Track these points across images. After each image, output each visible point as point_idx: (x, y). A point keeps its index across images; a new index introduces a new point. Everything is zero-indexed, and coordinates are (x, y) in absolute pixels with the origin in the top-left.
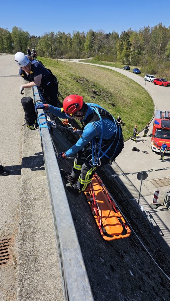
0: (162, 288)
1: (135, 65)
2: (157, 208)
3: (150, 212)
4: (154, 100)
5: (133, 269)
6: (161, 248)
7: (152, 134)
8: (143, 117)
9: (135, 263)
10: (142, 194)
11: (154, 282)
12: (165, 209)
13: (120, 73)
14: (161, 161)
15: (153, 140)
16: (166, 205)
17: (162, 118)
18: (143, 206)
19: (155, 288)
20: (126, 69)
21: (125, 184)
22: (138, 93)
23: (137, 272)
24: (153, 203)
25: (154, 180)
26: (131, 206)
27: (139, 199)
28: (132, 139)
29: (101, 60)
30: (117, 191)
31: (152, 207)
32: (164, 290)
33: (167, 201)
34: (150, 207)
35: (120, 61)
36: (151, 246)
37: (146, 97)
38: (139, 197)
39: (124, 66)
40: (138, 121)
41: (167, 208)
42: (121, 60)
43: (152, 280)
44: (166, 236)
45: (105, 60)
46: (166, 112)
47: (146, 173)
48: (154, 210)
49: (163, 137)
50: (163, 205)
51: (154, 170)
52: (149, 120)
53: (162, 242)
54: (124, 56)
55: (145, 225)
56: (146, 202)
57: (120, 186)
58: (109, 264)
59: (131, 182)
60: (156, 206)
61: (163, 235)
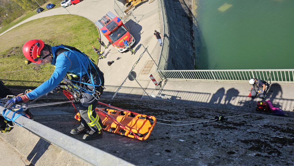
0: (206, 128)
1: (45, 3)
2: (161, 86)
3: (160, 93)
4: (86, 17)
5: (181, 137)
6: (187, 106)
7: (110, 42)
8: (92, 36)
9: (179, 133)
10: (144, 88)
11: (199, 129)
12: (166, 81)
13: (39, 19)
14: (133, 54)
15: (115, 45)
16: (164, 79)
17: (104, 25)
18: (152, 94)
19: (202, 133)
20: (40, 12)
21: (128, 93)
22: (69, 21)
23: (185, 136)
24: (156, 85)
25: (142, 71)
26: (145, 102)
27: (146, 93)
28: (100, 59)
29: (10, 21)
30: (127, 103)
31: (157, 89)
32: (209, 127)
33: (162, 76)
34: (157, 90)
35: (28, 10)
36: (179, 112)
37: (78, 20)
38: (145, 91)
39: (36, 10)
40: (91, 42)
41: (166, 80)
42: (28, 8)
43: (197, 130)
44: (182, 97)
45: (15, 19)
46: (103, 18)
47: (132, 71)
48: (161, 89)
49: (119, 37)
50: (163, 80)
51: (135, 65)
52: (97, 34)
53: (184, 103)
54: (28, 3)
55: (165, 104)
56: (151, 90)
57: (126, 97)
58: (164, 151)
59: (130, 87)
60: (159, 86)
61: (180, 98)
